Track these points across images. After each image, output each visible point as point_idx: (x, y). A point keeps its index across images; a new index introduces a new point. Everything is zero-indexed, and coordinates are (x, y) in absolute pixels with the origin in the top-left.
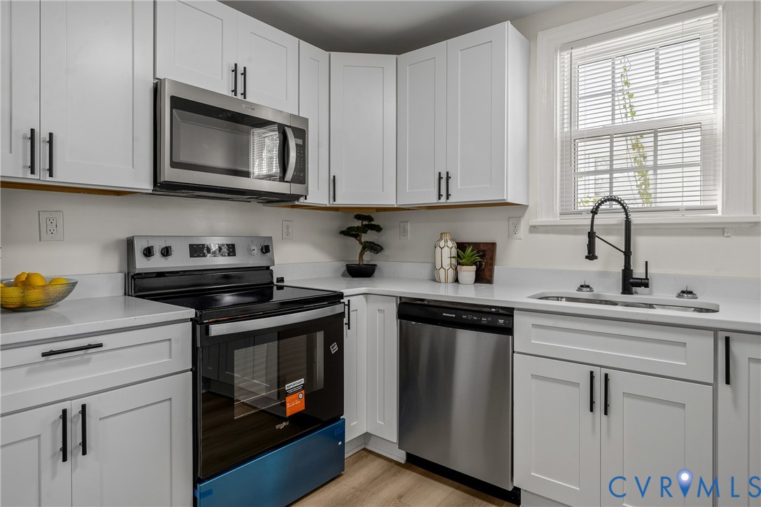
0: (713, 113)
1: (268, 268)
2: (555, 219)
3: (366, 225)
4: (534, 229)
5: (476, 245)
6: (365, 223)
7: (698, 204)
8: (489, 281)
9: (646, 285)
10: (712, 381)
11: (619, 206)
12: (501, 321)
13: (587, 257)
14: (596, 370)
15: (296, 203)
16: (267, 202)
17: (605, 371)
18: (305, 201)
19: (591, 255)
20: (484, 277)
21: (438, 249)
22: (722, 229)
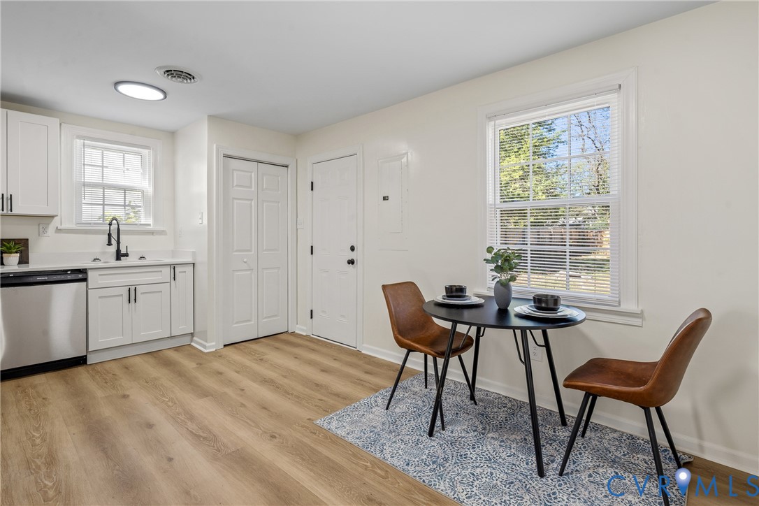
0: (146, 185)
2: (72, 226)
5: (15, 241)
7: (144, 223)
8: (27, 263)
9: (128, 256)
10: (170, 281)
13: (107, 245)
14: (131, 287)
17: (134, 287)
19: (110, 244)
20: (23, 260)
22: (152, 233)
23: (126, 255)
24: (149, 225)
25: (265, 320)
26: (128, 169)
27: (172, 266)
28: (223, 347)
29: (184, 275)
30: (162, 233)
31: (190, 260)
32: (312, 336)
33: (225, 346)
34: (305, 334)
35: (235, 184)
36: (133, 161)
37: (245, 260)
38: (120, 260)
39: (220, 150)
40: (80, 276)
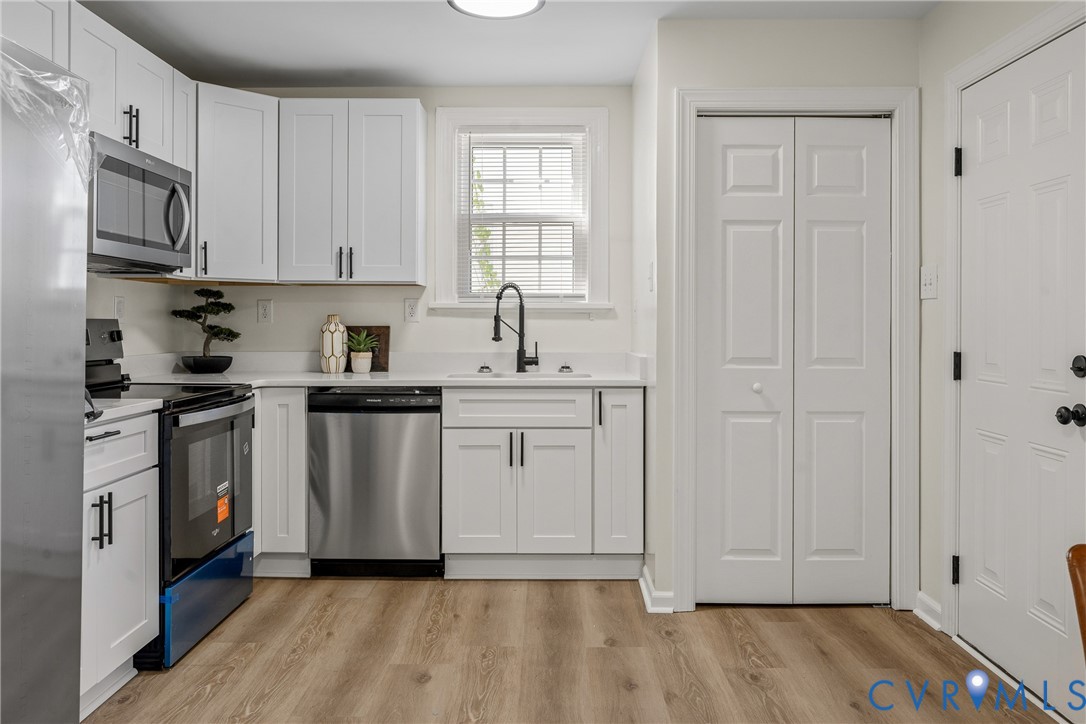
0: (578, 211)
1: (110, 362)
2: (452, 301)
3: (212, 303)
4: (432, 311)
5: (370, 330)
6: (211, 300)
7: (570, 292)
8: (385, 369)
9: (536, 363)
10: (590, 425)
11: (515, 291)
12: (430, 400)
13: (493, 339)
14: (514, 431)
15: (168, 276)
16: (111, 273)
17: (520, 431)
18: (181, 274)
19: (497, 338)
20: (379, 365)
21: (327, 335)
22: (587, 314)
23: (534, 362)
24: (582, 297)
25: (816, 558)
26: (547, 181)
27: (597, 391)
28: (692, 608)
29: (624, 412)
30: (608, 313)
31: (635, 378)
32: (955, 639)
33: (699, 606)
34: (936, 626)
35: (731, 183)
36: (558, 163)
37: (756, 386)
38: (524, 371)
39: (688, 100)
40: (430, 401)
